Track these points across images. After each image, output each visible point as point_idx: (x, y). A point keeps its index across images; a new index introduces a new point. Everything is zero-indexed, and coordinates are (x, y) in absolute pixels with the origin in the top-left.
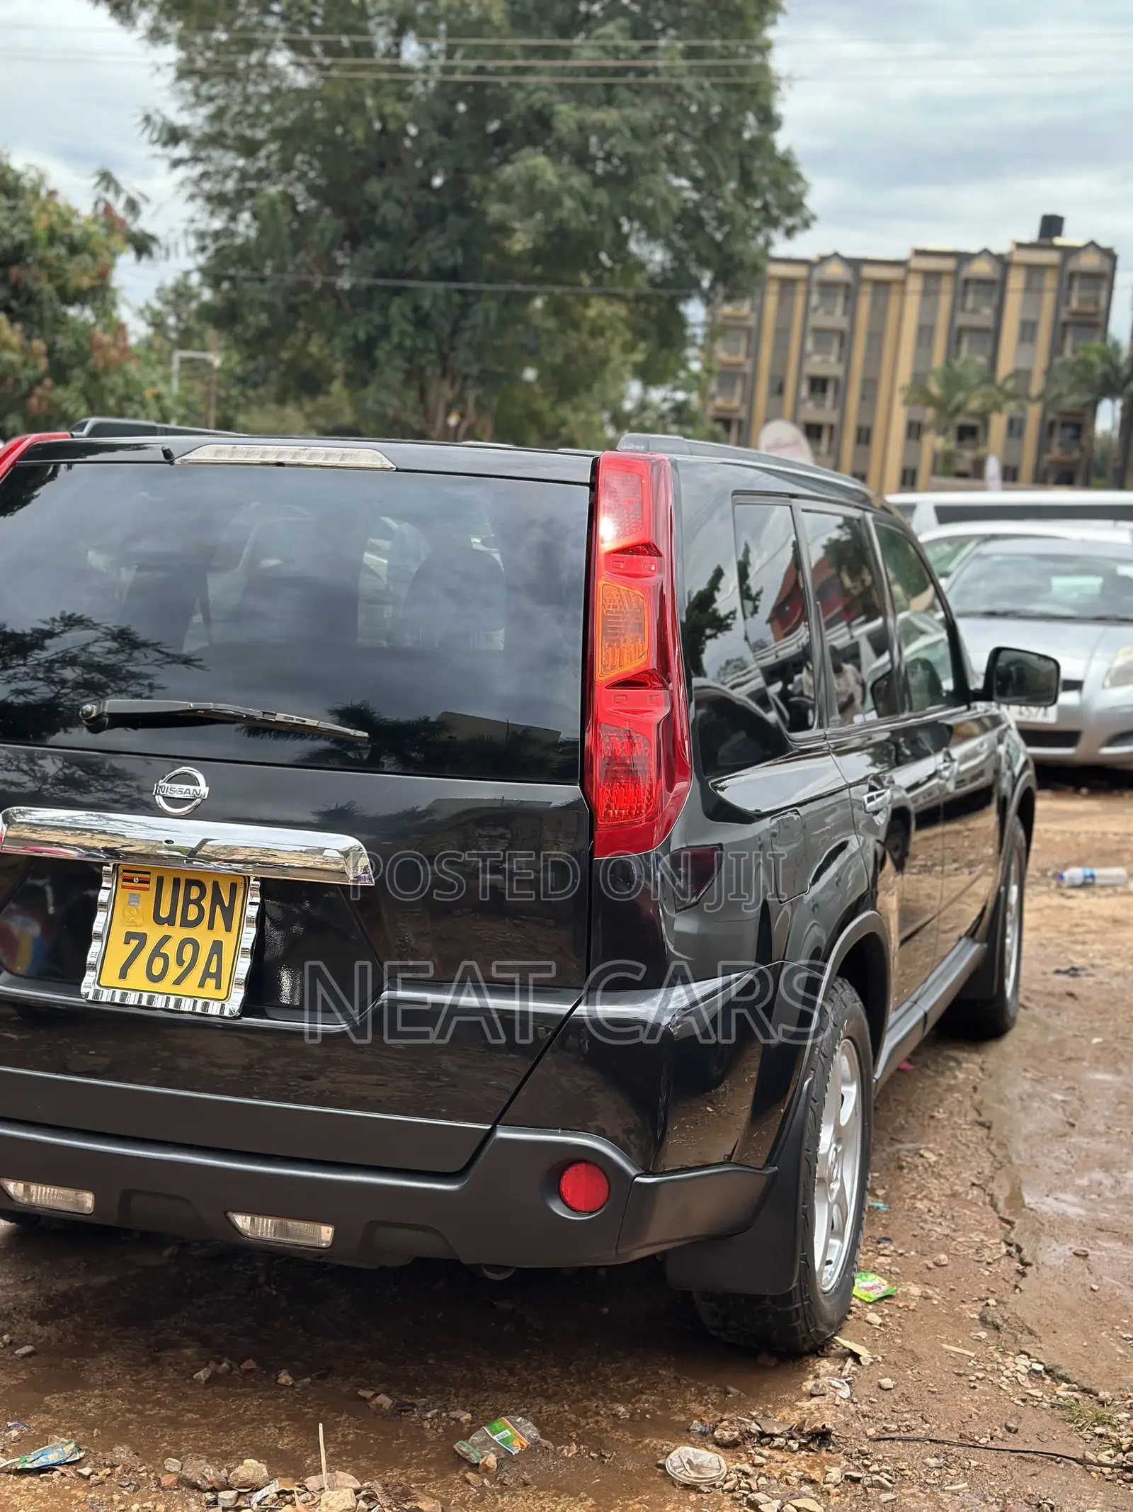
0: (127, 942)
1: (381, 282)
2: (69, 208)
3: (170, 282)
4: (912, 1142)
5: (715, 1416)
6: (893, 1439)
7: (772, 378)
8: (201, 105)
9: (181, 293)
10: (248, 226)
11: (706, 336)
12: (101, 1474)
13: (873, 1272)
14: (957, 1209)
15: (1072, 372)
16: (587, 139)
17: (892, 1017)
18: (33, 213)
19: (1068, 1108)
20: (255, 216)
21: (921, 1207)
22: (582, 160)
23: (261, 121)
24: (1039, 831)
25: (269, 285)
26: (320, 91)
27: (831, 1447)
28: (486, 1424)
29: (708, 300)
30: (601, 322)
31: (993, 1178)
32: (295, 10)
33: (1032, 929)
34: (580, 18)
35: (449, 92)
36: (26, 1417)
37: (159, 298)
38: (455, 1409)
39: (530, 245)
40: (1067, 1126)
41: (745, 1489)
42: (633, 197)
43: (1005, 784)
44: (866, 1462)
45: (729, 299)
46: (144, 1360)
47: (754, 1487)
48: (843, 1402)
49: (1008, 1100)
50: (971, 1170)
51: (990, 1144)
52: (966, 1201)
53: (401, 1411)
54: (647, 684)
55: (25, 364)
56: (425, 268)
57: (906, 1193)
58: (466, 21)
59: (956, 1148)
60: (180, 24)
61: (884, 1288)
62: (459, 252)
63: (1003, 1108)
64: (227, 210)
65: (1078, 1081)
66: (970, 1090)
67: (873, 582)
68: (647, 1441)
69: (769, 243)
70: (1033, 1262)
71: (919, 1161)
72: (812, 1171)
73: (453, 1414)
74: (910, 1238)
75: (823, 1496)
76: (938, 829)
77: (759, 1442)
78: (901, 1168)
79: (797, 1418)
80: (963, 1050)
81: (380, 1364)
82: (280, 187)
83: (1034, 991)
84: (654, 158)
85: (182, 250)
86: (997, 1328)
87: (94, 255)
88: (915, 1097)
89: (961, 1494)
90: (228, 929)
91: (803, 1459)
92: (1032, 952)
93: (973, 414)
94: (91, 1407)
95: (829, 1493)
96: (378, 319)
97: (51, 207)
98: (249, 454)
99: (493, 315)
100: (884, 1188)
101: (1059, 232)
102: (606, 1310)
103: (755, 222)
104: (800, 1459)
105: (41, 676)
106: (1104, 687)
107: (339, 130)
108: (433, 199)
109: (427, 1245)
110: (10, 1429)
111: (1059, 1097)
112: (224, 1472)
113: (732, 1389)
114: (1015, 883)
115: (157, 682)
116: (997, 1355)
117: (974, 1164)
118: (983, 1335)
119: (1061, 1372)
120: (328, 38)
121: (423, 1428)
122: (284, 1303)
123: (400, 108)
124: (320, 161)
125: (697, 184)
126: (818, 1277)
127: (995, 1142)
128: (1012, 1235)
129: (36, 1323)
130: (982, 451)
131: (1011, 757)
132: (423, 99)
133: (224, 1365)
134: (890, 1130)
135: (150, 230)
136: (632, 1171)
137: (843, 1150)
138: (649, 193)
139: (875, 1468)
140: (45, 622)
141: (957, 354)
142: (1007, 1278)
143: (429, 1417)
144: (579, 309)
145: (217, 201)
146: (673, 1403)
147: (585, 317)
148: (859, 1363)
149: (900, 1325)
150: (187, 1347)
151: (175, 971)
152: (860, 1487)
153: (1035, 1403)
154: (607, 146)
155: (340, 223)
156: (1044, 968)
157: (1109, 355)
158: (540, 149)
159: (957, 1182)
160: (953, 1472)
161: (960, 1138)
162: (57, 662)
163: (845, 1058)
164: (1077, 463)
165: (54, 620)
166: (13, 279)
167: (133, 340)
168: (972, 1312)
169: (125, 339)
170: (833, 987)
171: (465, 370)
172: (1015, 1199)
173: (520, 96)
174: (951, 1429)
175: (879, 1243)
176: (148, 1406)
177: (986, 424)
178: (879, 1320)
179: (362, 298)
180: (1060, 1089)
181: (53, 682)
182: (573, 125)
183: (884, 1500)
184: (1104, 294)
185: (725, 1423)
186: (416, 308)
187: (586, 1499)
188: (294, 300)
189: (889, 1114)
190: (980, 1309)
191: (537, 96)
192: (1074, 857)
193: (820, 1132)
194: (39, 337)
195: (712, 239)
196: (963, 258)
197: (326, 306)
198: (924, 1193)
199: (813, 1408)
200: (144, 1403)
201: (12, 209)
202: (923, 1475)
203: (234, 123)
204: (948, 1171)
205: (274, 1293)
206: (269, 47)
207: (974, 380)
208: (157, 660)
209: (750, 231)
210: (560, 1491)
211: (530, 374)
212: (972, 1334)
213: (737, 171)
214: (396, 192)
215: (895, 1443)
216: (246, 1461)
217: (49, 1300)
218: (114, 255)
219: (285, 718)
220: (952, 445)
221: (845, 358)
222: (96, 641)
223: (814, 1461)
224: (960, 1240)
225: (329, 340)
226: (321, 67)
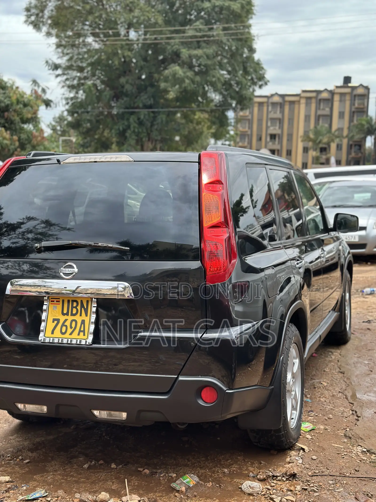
0: (53, 322)
1: (127, 110)
2: (23, 92)
3: (57, 115)
4: (318, 379)
5: (257, 471)
6: (317, 476)
7: (258, 135)
8: (64, 56)
9: (61, 119)
10: (82, 95)
11: (235, 122)
12: (54, 500)
13: (307, 422)
14: (334, 400)
15: (357, 128)
16: (192, 60)
17: (309, 337)
18: (11, 94)
19: (370, 366)
20: (84, 92)
21: (323, 400)
22: (191, 67)
23: (84, 60)
24: (355, 277)
25: (90, 114)
26: (103, 49)
27: (297, 479)
28: (181, 477)
29: (235, 110)
30: (200, 120)
31: (346, 390)
32: (94, 23)
33: (354, 309)
34: (187, 20)
35: (146, 46)
36: (28, 483)
37: (54, 121)
38: (170, 473)
39: (175, 96)
40: (370, 372)
41: (269, 494)
42: (208, 78)
43: (342, 260)
44: (309, 483)
45: (242, 109)
46: (66, 462)
47: (272, 493)
48: (300, 465)
49: (350, 364)
50: (338, 387)
51: (344, 379)
52: (337, 397)
53: (153, 474)
54: (221, 227)
55: (11, 144)
56: (141, 105)
57: (317, 396)
58: (150, 24)
59: (333, 380)
60: (56, 30)
61: (311, 427)
62: (152, 99)
63: (348, 367)
64: (75, 90)
65: (373, 357)
66: (337, 361)
67: (296, 197)
68: (235, 480)
69: (254, 90)
70: (361, 416)
71: (321, 385)
72: (285, 387)
73: (170, 475)
74: (319, 410)
75: (295, 495)
76: (321, 277)
77: (272, 479)
78: (315, 388)
79: (285, 471)
80: (333, 349)
81: (145, 459)
82: (92, 82)
83: (356, 329)
84: (214, 64)
85: (61, 104)
86: (350, 438)
87: (32, 107)
88: (318, 365)
89: (341, 492)
90: (87, 316)
91: (287, 483)
92: (355, 316)
93: (325, 144)
94: (50, 478)
95: (297, 494)
96: (126, 123)
97: (17, 92)
98: (85, 159)
99: (164, 119)
100: (309, 395)
101: (350, 82)
102: (219, 439)
103: (249, 84)
104: (287, 484)
105: (20, 237)
106: (373, 228)
107: (110, 62)
108: (142, 83)
109: (158, 417)
110: (23, 487)
111: (367, 362)
112: (95, 497)
113: (262, 462)
114: (348, 292)
115: (58, 237)
116: (350, 447)
117: (339, 385)
118: (346, 440)
119: (372, 451)
120: (105, 31)
121: (160, 479)
122: (111, 442)
123: (129, 53)
124: (104, 72)
125: (229, 73)
126: (289, 423)
127: (346, 378)
128: (353, 407)
129: (30, 452)
130: (328, 155)
131: (344, 251)
132: (137, 50)
133: (93, 462)
134: (311, 376)
135: (50, 98)
136: (225, 389)
137: (295, 381)
138: (214, 76)
139: (312, 485)
140: (21, 219)
141: (318, 124)
142: (352, 422)
143: (162, 476)
144: (192, 116)
145: (72, 87)
146: (243, 467)
147: (194, 119)
148: (304, 451)
149: (318, 439)
150: (81, 458)
151: (69, 330)
152: (307, 492)
153: (364, 462)
154: (199, 62)
155: (112, 93)
156: (359, 321)
157: (369, 121)
158: (177, 64)
159: (334, 391)
160: (338, 485)
161: (334, 377)
162: (26, 232)
163: (294, 350)
164: (361, 157)
165: (24, 219)
166: (6, 116)
167: (46, 135)
168: (341, 433)
169: (43, 134)
170: (289, 326)
171: (156, 138)
172: (354, 396)
173: (169, 47)
174: (337, 471)
175: (309, 412)
176: (69, 477)
177: (329, 146)
178: (311, 437)
179: (121, 116)
180: (367, 359)
181: (25, 239)
182: (187, 56)
183: (315, 495)
184: (366, 100)
185: (261, 473)
186: (139, 119)
187: (216, 500)
188: (98, 118)
189: (310, 370)
190: (344, 432)
191: (174, 47)
192: (367, 285)
193: (287, 374)
194: (15, 135)
195: (235, 90)
196: (318, 92)
197: (109, 120)
198: (323, 396)
199: (290, 467)
200: (67, 476)
201: (4, 93)
202: (328, 487)
203: (75, 62)
204: (330, 388)
205: (108, 438)
206: (85, 36)
207: (325, 132)
208: (58, 230)
209: (247, 87)
210: (207, 498)
211: (177, 138)
212: (342, 440)
213: (242, 68)
214: (130, 81)
215: (318, 477)
216: (102, 493)
217: (34, 445)
218: (38, 106)
219: (102, 244)
220: (318, 154)
221: (281, 127)
222: (38, 224)
223: (291, 484)
224: (336, 410)
225: (111, 130)
226: (103, 41)
